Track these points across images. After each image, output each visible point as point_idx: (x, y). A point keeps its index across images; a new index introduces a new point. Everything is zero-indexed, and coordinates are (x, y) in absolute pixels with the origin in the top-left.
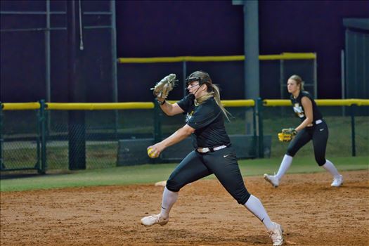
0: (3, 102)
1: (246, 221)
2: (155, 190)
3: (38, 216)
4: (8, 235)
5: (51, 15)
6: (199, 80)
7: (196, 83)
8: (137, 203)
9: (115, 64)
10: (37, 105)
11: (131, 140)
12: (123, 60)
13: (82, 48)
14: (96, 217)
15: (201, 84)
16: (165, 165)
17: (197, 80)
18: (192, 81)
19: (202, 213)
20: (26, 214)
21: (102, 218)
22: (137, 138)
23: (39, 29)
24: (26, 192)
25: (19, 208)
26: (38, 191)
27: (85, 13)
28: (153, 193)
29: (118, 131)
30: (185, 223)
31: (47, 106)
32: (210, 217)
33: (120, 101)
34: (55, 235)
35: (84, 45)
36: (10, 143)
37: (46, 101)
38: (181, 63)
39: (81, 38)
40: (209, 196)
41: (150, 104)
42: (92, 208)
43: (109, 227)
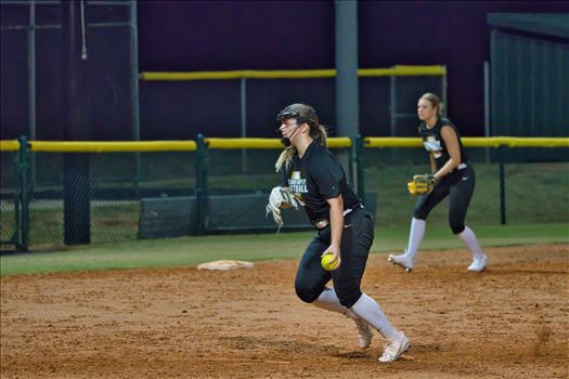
1: (338, 323)
2: (197, 275)
3: (16, 316)
5: (37, 6)
6: (297, 117)
8: (170, 296)
9: (137, 82)
10: (15, 144)
11: (158, 199)
12: (149, 76)
13: (84, 57)
14: (107, 317)
15: (300, 123)
16: (214, 237)
18: (287, 118)
19: (270, 312)
21: (115, 318)
22: (170, 196)
23: (18, 27)
26: (17, 277)
27: (90, 3)
28: (194, 280)
29: (140, 184)
30: (244, 327)
31: (30, 146)
32: (282, 317)
33: (143, 138)
34: (42, 344)
35: (88, 52)
37: (29, 139)
38: (238, 81)
39: (84, 40)
40: (280, 285)
41: (190, 145)
42: (100, 304)
43: (126, 332)
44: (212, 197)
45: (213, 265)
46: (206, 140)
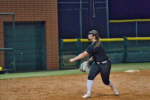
0: (63, 39)
2: (124, 74)
3: (77, 85)
4: (65, 93)
5: (82, 4)
6: (93, 34)
7: (92, 35)
8: (117, 79)
9: (108, 23)
10: (76, 40)
11: (113, 54)
12: (111, 21)
13: (94, 17)
14: (100, 85)
15: (93, 36)
16: (129, 64)
17: (92, 34)
18: (91, 33)
19: (144, 83)
20: (72, 84)
22: (117, 53)
23: (77, 9)
24: (72, 75)
25: (69, 82)
26: (77, 75)
27: (96, 2)
28: (124, 75)
29: (110, 50)
30: (137, 88)
31: (80, 40)
32: (147, 85)
33: (110, 38)
36: (66, 56)
37: (80, 38)
38: (135, 22)
39: (94, 12)
40: (146, 76)
41: (122, 39)
42: (99, 82)
43: (105, 89)
44: (128, 53)
45: (128, 71)
46: (126, 38)
